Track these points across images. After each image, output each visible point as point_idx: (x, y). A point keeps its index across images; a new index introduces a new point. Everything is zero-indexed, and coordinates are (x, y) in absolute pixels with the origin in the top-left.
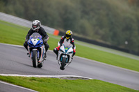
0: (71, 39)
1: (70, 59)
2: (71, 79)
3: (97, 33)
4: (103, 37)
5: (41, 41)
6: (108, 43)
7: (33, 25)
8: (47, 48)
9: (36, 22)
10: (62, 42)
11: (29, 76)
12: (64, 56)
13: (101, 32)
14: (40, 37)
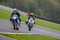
0: (33, 17)
1: (33, 26)
2: (34, 35)
3: (45, 15)
4: (48, 17)
12: (30, 25)
14: (17, 16)
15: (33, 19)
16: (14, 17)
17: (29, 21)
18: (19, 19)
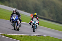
1: (37, 27)
2: (38, 36)
5: (17, 18)
6: (55, 20)
9: (15, 9)
11: (19, 35)
12: (34, 26)
13: (52, 15)
14: (17, 16)
15: (37, 19)
16: (13, 17)
18: (19, 19)
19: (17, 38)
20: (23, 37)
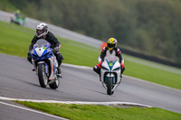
0: (116, 49)
1: (119, 78)
3: (157, 47)
4: (166, 53)
5: (49, 50)
7: (38, 30)
8: (60, 60)
10: (103, 55)
11: (68, 103)
12: (108, 75)
14: (48, 44)
15: (117, 55)
17: (105, 64)
19: (63, 113)
20: (79, 111)
